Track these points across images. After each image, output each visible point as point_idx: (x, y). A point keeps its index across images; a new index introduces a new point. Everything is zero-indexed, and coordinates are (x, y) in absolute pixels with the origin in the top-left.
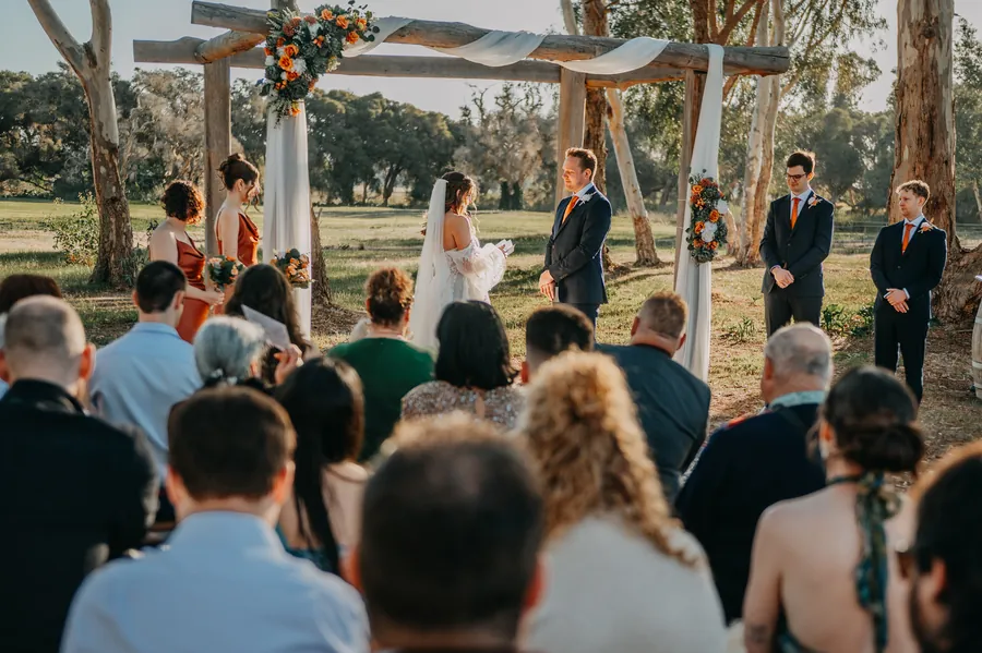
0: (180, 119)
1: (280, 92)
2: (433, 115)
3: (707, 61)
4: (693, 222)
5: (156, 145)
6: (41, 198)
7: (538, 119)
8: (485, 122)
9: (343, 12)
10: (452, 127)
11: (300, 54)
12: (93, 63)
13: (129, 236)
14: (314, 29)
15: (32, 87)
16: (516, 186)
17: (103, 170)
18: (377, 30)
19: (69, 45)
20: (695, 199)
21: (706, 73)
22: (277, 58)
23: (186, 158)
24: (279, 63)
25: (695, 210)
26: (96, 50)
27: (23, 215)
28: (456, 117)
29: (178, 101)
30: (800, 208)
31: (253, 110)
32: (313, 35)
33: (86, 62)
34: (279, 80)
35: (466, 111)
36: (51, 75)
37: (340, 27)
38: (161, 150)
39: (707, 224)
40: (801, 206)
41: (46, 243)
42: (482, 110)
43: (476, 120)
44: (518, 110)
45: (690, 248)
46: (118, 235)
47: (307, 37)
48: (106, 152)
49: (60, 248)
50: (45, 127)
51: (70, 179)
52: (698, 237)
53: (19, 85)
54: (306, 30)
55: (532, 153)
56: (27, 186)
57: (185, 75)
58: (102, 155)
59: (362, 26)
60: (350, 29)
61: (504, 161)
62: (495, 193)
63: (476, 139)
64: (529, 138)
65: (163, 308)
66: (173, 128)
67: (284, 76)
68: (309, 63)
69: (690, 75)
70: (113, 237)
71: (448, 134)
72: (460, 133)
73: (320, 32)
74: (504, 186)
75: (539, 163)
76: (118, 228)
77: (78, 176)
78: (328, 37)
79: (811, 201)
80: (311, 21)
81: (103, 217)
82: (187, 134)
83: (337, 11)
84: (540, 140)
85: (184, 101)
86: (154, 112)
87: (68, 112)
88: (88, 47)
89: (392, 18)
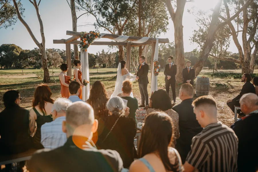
0: (53, 56)
1: (83, 47)
2: (92, 54)
3: (156, 41)
4: (154, 69)
5: (50, 60)
6: (32, 69)
7: (108, 54)
8: (100, 55)
9: (95, 32)
10: (95, 56)
11: (87, 40)
12: (42, 46)
13: (49, 74)
14: (89, 35)
15: (31, 52)
16: (105, 64)
17: (44, 64)
18: (100, 35)
19: (38, 44)
20: (155, 65)
21: (156, 43)
22: (83, 41)
23: (54, 62)
24: (83, 42)
25: (155, 67)
26: (43, 44)
27: (30, 71)
28: (95, 54)
29: (53, 53)
30: (171, 66)
31: (64, 54)
32: (89, 36)
33: (41, 46)
34: (83, 45)
35: (97, 53)
36: (33, 50)
37: (94, 35)
38: (51, 61)
39: (157, 69)
40: (171, 65)
41: (34, 76)
42: (99, 53)
43: (98, 54)
44: (105, 53)
45: (154, 73)
46: (47, 74)
47: (88, 37)
48: (45, 61)
49: (37, 76)
50: (32, 58)
51: (37, 66)
52: (156, 71)
53: (28, 52)
54: (88, 35)
55: (107, 59)
56: (30, 67)
57: (54, 49)
58: (44, 61)
59: (98, 35)
60: (96, 35)
61: (103, 61)
62: (102, 65)
63: (99, 57)
64: (107, 57)
65: (76, 93)
66: (52, 57)
67: (84, 44)
68: (89, 41)
69: (153, 43)
70: (46, 74)
71: (95, 57)
72: (96, 56)
73: (91, 36)
74: (103, 64)
75: (108, 61)
76: (47, 73)
77: (38, 65)
78: (92, 37)
79: (173, 64)
80: (89, 34)
81: (44, 71)
82: (55, 58)
83: (93, 32)
84: (108, 57)
85: (54, 53)
86: (49, 55)
87: (36, 55)
88: (41, 44)
89: (102, 33)
